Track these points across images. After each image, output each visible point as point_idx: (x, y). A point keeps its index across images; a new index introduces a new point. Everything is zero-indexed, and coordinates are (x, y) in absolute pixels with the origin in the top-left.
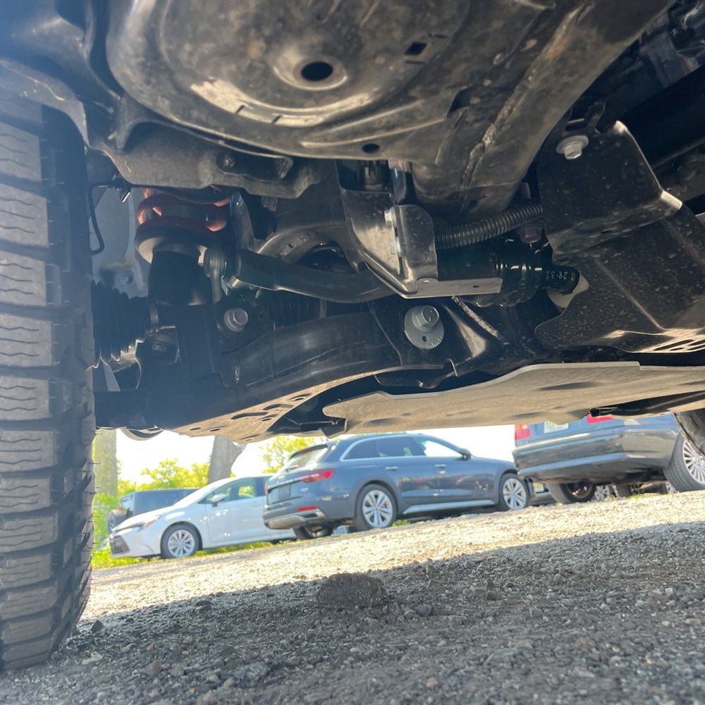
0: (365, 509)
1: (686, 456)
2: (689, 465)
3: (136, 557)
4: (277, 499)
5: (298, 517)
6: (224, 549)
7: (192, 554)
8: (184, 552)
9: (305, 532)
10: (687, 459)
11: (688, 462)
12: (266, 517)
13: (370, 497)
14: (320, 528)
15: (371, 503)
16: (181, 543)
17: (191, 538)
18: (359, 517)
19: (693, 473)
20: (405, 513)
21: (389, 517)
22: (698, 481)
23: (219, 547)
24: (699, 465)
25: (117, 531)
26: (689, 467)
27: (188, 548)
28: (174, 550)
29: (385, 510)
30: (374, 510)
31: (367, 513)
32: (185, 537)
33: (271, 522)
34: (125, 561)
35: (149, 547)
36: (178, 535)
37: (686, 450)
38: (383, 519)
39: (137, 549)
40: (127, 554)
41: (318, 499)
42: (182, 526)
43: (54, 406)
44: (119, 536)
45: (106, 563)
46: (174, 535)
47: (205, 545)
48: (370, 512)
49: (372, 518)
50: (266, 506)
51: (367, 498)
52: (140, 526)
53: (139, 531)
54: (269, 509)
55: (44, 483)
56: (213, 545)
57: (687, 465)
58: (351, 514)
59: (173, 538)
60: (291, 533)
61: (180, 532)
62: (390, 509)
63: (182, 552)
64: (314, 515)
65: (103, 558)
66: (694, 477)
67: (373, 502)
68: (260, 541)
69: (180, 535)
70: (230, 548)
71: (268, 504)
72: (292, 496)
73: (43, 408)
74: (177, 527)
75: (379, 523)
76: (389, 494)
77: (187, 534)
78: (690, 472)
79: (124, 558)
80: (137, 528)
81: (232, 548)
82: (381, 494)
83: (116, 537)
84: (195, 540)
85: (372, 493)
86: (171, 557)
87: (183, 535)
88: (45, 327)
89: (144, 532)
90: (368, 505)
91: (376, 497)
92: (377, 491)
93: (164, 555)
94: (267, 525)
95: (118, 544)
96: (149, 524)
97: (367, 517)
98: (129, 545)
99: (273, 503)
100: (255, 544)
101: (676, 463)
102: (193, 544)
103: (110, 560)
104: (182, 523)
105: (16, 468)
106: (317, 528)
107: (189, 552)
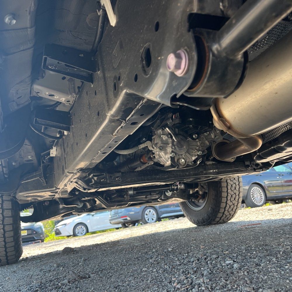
0: (146, 216)
1: (252, 195)
2: (253, 198)
3: (65, 236)
4: (114, 214)
5: (121, 220)
6: (98, 232)
7: (85, 234)
8: (82, 234)
9: (125, 225)
10: (253, 196)
11: (253, 197)
12: (110, 220)
13: (148, 212)
14: (131, 223)
15: (148, 214)
16: (80, 230)
17: (84, 229)
18: (143, 219)
19: (255, 201)
20: (161, 217)
21: (155, 219)
22: (257, 204)
23: (96, 231)
24: (258, 198)
25: (57, 227)
26: (253, 199)
27: (83, 232)
28: (78, 233)
29: (153, 216)
30: (149, 216)
31: (147, 218)
32: (82, 228)
33: (112, 222)
34: (60, 238)
35: (69, 232)
36: (79, 227)
37: (252, 193)
38: (153, 219)
39: (64, 233)
40: (61, 235)
41: (128, 213)
42: (81, 224)
43: (13, 228)
44: (58, 229)
45: (54, 239)
46: (78, 227)
47: (90, 231)
48: (147, 217)
49: (148, 220)
50: (110, 216)
51: (146, 212)
52: (65, 224)
53: (65, 226)
54: (111, 217)
55: (12, 238)
56: (93, 231)
57: (252, 198)
58: (140, 218)
59: (78, 229)
60: (120, 225)
61: (80, 226)
62: (155, 216)
63: (81, 234)
64: (127, 219)
65: (52, 237)
66: (255, 202)
67: (149, 213)
68: (112, 229)
69: (80, 227)
70: (100, 231)
71: (111, 215)
72: (119, 212)
73: (11, 229)
74: (79, 224)
75: (151, 221)
76: (155, 210)
77: (83, 227)
78: (254, 201)
79: (60, 237)
80: (64, 226)
81: (101, 231)
82: (152, 210)
83: (56, 229)
84: (86, 229)
85: (148, 210)
86: (77, 236)
87: (81, 227)
88: (11, 219)
89: (67, 227)
90: (147, 215)
91: (150, 211)
92: (150, 209)
93: (75, 235)
94: (111, 223)
95: (57, 232)
96: (68, 224)
97: (147, 219)
98: (62, 232)
99: (113, 215)
100: (110, 230)
101: (248, 198)
102: (85, 231)
103: (55, 238)
104: (81, 223)
105: (8, 236)
106: (130, 224)
107: (84, 234)
